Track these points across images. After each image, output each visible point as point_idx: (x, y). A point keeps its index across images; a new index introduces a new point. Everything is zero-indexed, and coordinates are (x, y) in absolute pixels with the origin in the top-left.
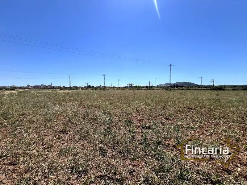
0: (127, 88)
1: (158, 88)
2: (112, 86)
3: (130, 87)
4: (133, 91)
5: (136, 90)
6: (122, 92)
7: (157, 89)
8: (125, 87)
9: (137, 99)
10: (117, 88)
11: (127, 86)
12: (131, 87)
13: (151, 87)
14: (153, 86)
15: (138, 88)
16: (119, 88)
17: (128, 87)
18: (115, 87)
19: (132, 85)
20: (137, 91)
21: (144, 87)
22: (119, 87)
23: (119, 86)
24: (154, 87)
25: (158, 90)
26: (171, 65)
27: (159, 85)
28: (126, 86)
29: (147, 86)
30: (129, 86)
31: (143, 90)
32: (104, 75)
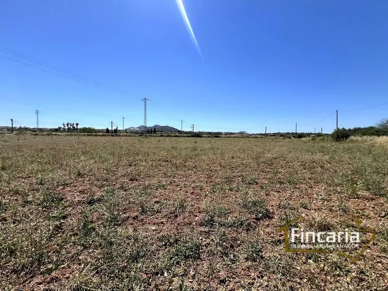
0: (61, 132)
1: (127, 133)
3: (69, 129)
4: (76, 137)
5: (84, 135)
7: (125, 134)
8: (56, 130)
9: (84, 153)
10: (34, 130)
11: (63, 127)
12: (72, 130)
13: (116, 131)
14: (119, 129)
15: (89, 132)
16: (37, 132)
17: (64, 130)
18: (26, 129)
19: (75, 126)
20: (86, 139)
21: (103, 130)
22: (41, 129)
23: (40, 127)
24: (120, 131)
25: (127, 135)
26: (145, 99)
27: (129, 129)
28: (60, 128)
29: (107, 129)
30: (66, 127)
31: (100, 136)
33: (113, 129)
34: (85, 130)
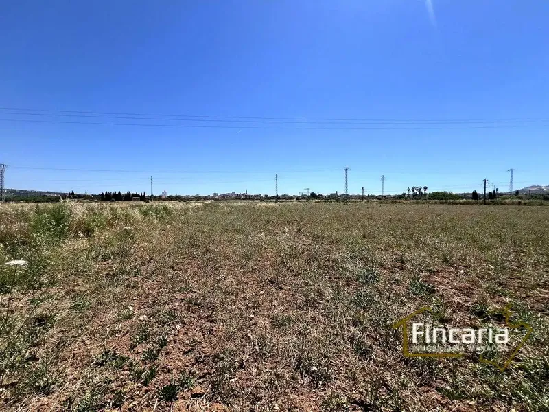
0: (406, 199)
1: (521, 198)
2: (366, 194)
3: (415, 195)
4: (425, 206)
5: (436, 203)
6: (393, 208)
7: (517, 200)
8: (400, 197)
9: (444, 230)
10: (379, 198)
11: (407, 192)
12: (419, 196)
13: (493, 196)
14: (500, 191)
15: (442, 198)
16: (382, 199)
17: (409, 196)
18: (373, 197)
19: (423, 190)
20: (439, 208)
21: (465, 194)
22: (385, 197)
23: (384, 194)
24: (501, 194)
25: (520, 203)
27: (523, 190)
28: (404, 194)
30: (412, 193)
31: (462, 204)
32: (346, 170)
33: (487, 192)
34: (436, 196)
